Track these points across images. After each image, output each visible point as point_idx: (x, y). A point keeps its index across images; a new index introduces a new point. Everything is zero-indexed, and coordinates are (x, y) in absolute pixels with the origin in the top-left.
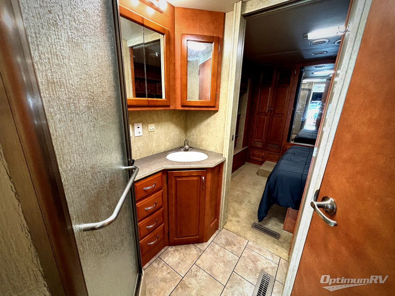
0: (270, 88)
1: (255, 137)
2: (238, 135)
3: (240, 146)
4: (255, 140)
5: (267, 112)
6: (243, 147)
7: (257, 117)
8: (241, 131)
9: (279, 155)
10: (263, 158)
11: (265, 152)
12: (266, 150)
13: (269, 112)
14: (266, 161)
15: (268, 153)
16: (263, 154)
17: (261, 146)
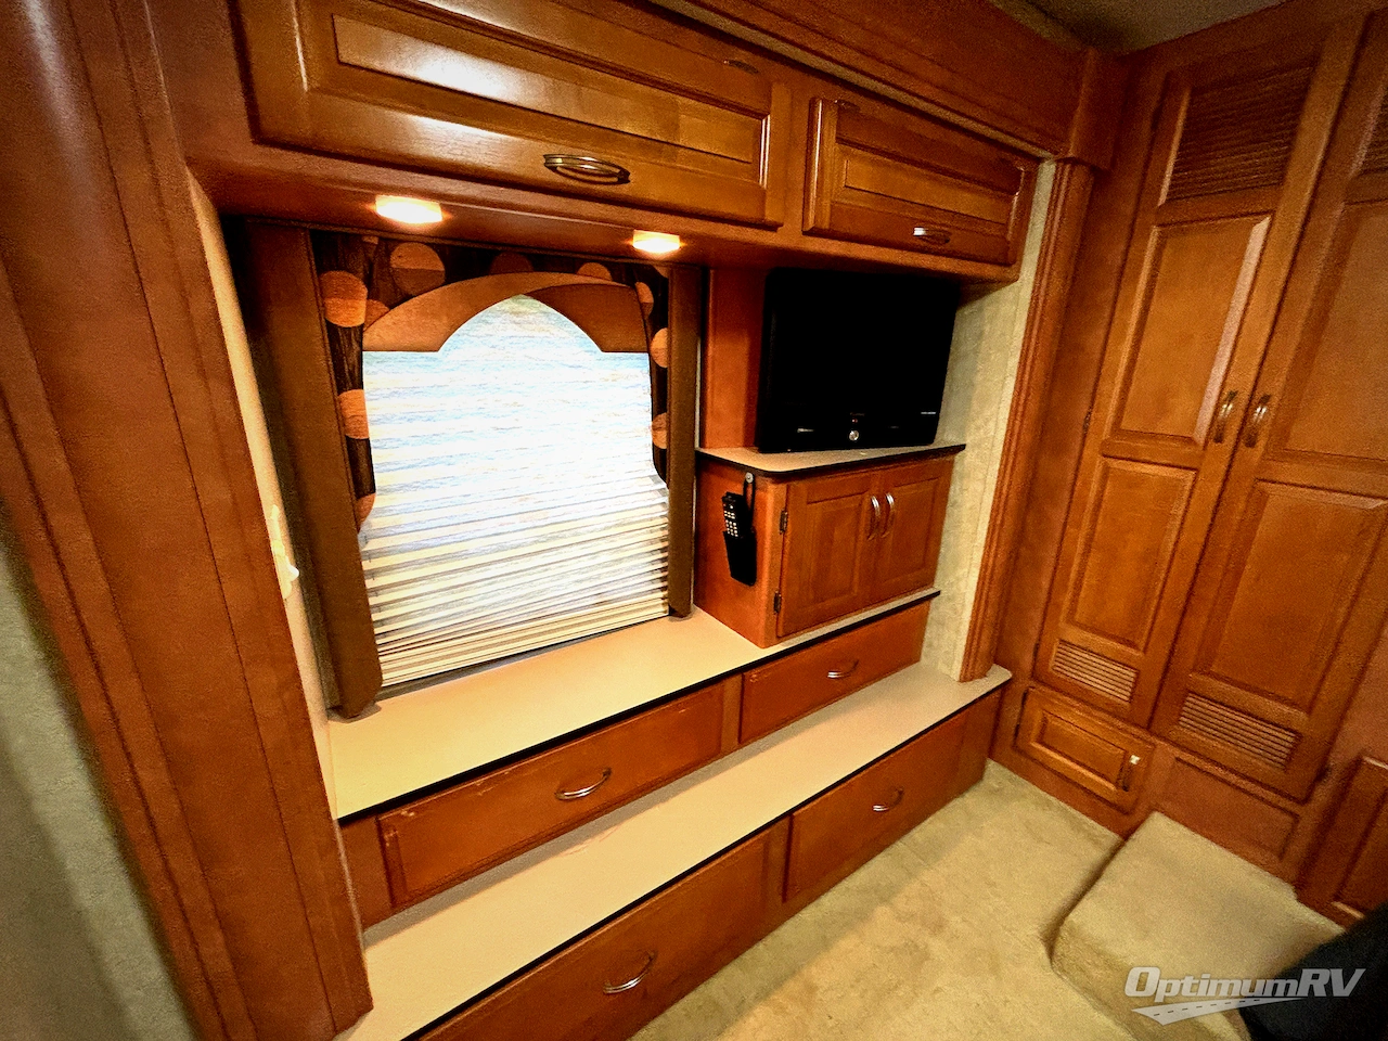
0: (1260, 229)
1: (1073, 610)
2: (936, 587)
3: (949, 664)
4: (1074, 635)
5: (1200, 434)
6: (966, 677)
7: (1106, 472)
8: (956, 565)
9: (1295, 816)
10: (1126, 789)
11: (1154, 745)
12: (1159, 736)
13: (1219, 439)
14: (1156, 815)
15: (1178, 759)
16: (1135, 759)
17: (1123, 695)
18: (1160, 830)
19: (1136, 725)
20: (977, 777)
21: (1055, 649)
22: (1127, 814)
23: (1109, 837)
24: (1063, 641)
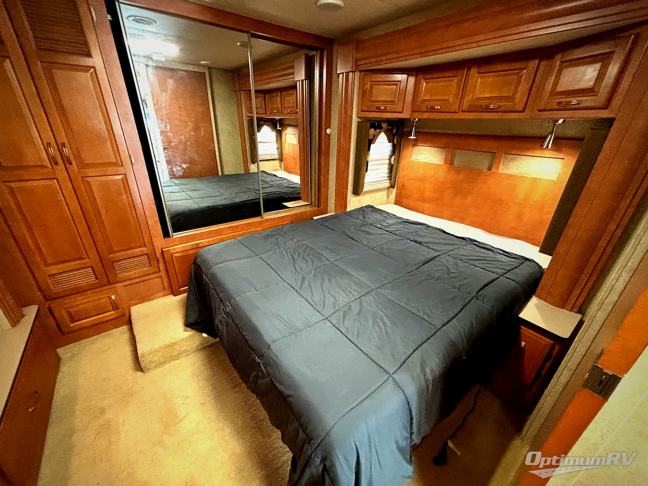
5: (47, 163)
6: (15, 323)
7: (10, 187)
9: (161, 277)
10: (118, 309)
11: (115, 287)
12: (115, 283)
13: (57, 164)
14: (132, 308)
15: (125, 286)
16: (113, 297)
17: (92, 279)
18: (137, 311)
19: (105, 285)
20: (58, 359)
21: (49, 282)
22: (124, 315)
23: (125, 328)
24: (49, 276)
